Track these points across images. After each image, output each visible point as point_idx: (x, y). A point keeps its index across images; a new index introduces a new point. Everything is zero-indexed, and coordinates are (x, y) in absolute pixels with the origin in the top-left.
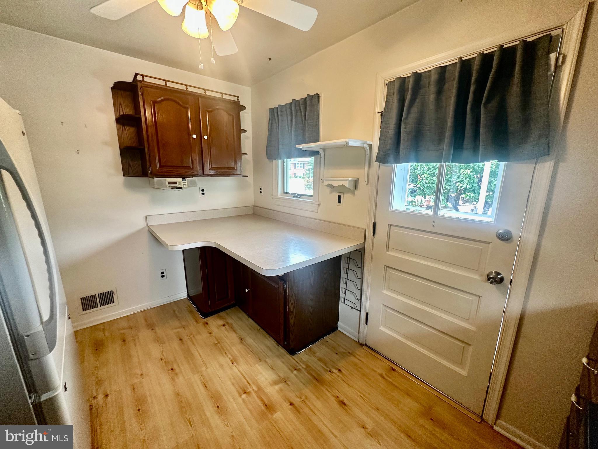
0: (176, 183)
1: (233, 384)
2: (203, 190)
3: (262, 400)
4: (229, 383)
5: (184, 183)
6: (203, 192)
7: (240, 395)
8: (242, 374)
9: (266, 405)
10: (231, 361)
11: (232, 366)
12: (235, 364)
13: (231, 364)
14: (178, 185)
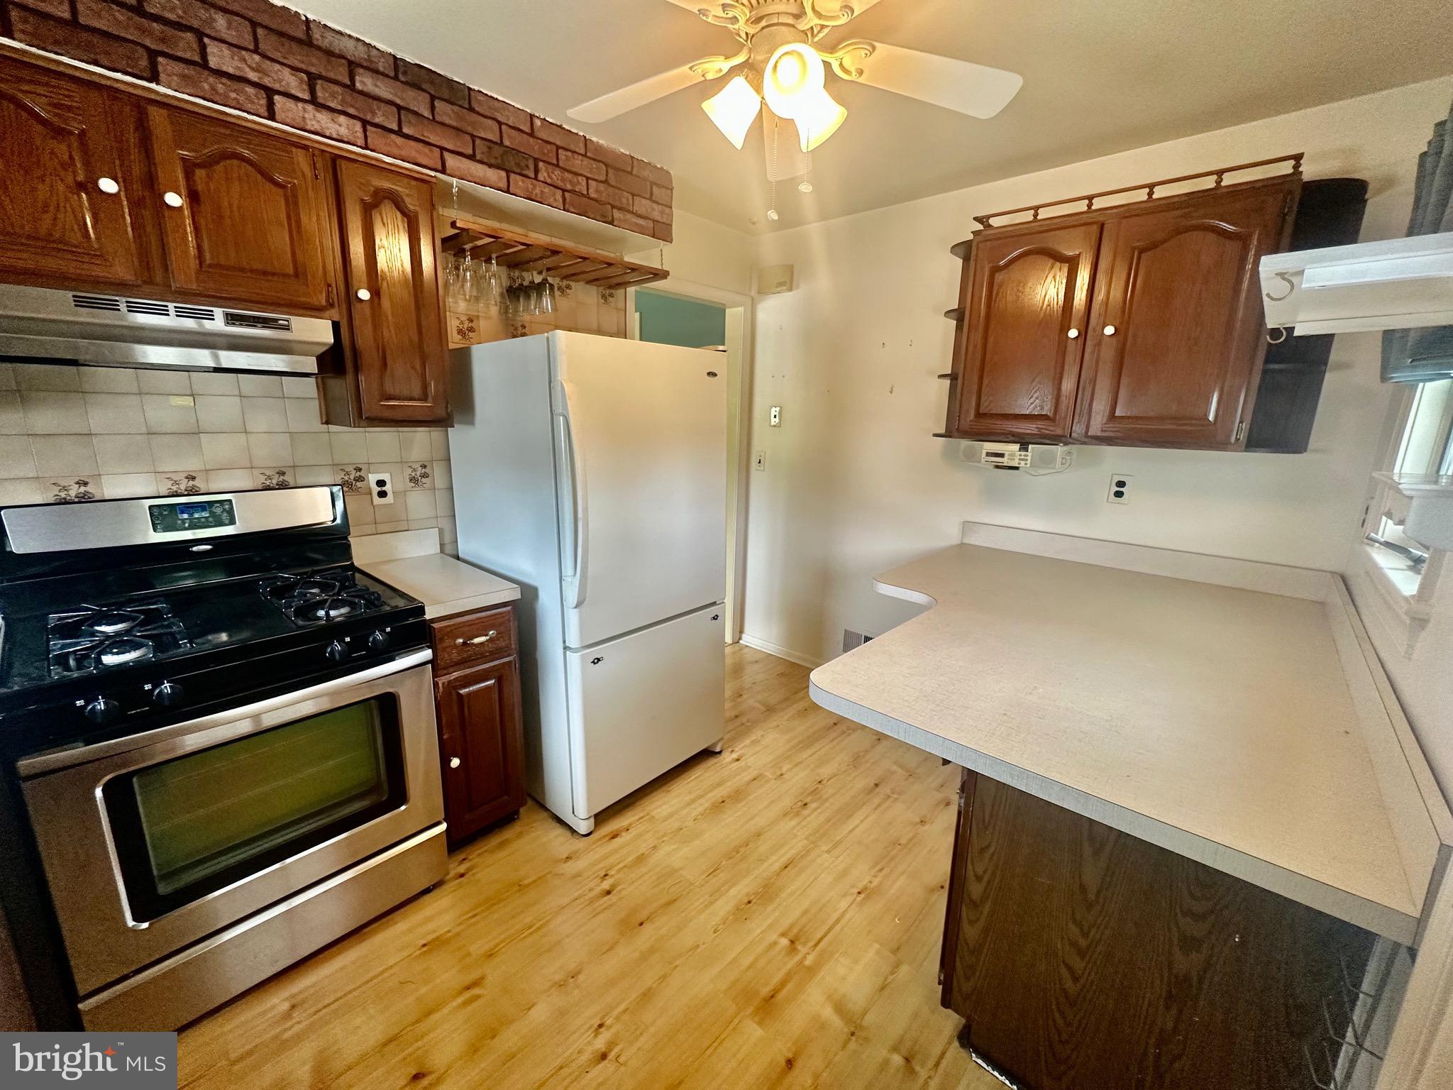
0: (1002, 455)
1: (806, 912)
2: (1121, 484)
3: (783, 983)
4: (806, 904)
5: (1023, 457)
6: (1121, 489)
7: (783, 935)
8: (838, 921)
9: (772, 997)
10: (865, 888)
11: (853, 894)
12: (859, 899)
13: (856, 891)
14: (1005, 461)
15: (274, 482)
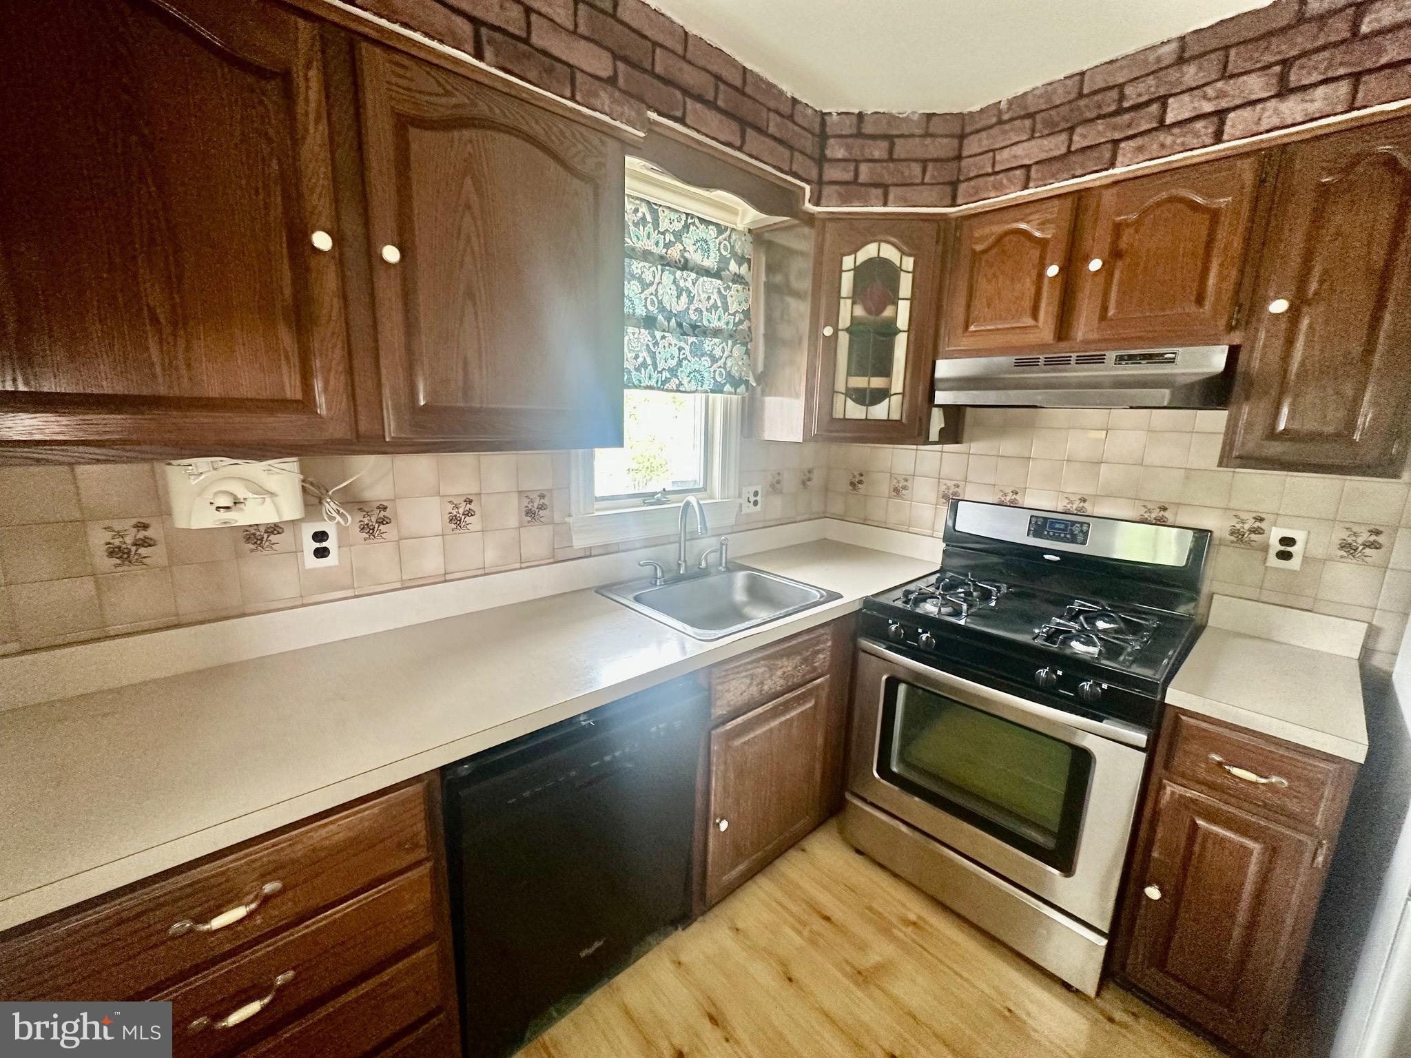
15: (1153, 515)
